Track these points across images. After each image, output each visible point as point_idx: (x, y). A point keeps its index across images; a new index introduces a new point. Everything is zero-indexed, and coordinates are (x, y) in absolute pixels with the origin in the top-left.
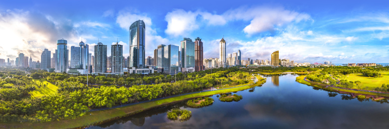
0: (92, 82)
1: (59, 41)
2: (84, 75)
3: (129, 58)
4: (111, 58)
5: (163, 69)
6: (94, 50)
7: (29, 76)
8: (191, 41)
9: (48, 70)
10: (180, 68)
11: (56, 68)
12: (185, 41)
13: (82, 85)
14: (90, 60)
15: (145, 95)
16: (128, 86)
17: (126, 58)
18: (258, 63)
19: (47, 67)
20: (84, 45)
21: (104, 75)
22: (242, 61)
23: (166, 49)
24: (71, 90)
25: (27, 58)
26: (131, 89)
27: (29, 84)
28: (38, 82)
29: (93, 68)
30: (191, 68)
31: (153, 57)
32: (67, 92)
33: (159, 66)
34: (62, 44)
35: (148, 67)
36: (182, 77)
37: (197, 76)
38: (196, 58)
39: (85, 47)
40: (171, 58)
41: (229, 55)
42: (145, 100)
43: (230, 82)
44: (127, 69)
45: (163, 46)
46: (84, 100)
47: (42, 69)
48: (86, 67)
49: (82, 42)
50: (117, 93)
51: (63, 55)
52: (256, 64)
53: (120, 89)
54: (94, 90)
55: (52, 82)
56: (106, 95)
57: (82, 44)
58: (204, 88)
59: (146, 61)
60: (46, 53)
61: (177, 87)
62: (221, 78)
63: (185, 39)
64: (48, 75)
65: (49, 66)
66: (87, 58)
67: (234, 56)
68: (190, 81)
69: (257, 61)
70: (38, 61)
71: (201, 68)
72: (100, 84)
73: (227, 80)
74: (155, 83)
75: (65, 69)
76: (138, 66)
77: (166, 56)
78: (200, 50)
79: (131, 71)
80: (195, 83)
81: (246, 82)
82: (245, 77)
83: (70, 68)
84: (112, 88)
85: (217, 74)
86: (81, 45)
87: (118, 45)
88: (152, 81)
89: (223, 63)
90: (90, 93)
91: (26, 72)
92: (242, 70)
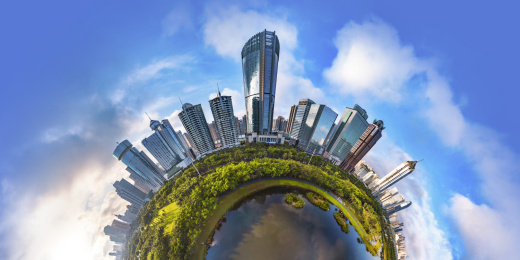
0: (204, 168)
1: (115, 153)
2: (189, 167)
3: (245, 118)
4: (215, 124)
5: (297, 141)
6: (180, 122)
7: (143, 229)
8: (365, 117)
9: (148, 199)
10: (322, 149)
11: (151, 188)
12: (355, 112)
13: (194, 179)
14: (183, 142)
15: (268, 171)
16: (248, 160)
17: (240, 118)
18: (399, 241)
19: (144, 198)
20: (159, 125)
21: (214, 153)
22: (395, 214)
23: (314, 109)
24: (188, 193)
25: (115, 221)
26: (253, 163)
27: (153, 232)
28: (156, 220)
29: (195, 151)
30: (337, 159)
31: (287, 117)
32: (186, 198)
33: (294, 136)
34: (125, 151)
35: (276, 134)
36: (319, 162)
37: (337, 173)
38: (353, 150)
39: (163, 126)
40: (317, 130)
41: (394, 189)
42: (267, 176)
43: (359, 212)
44: (244, 136)
45: (309, 103)
46: (207, 193)
47: (142, 207)
48: (185, 154)
49: (153, 122)
50: (236, 171)
51: (142, 165)
52: (397, 238)
53: (240, 165)
54: (210, 176)
55: (165, 205)
56: (226, 176)
57: (154, 124)
58: (334, 191)
59: (274, 124)
60: (122, 188)
61: (307, 171)
62: (357, 200)
63: (357, 108)
64: (153, 203)
65: (143, 195)
66: (177, 142)
67: (397, 198)
68: (325, 173)
69: (402, 238)
70: (128, 206)
71: (349, 168)
72: (213, 168)
73: (360, 206)
74: (282, 158)
75: (162, 178)
76: (261, 130)
77: (310, 122)
78: (367, 144)
79: (251, 140)
80: (328, 178)
81: (367, 231)
82: (374, 227)
83: (167, 172)
84: (229, 166)
85: (358, 191)
86: (155, 128)
87: (223, 97)
88: (279, 155)
89: (377, 189)
90: (208, 182)
91: (137, 231)
92: (381, 220)
